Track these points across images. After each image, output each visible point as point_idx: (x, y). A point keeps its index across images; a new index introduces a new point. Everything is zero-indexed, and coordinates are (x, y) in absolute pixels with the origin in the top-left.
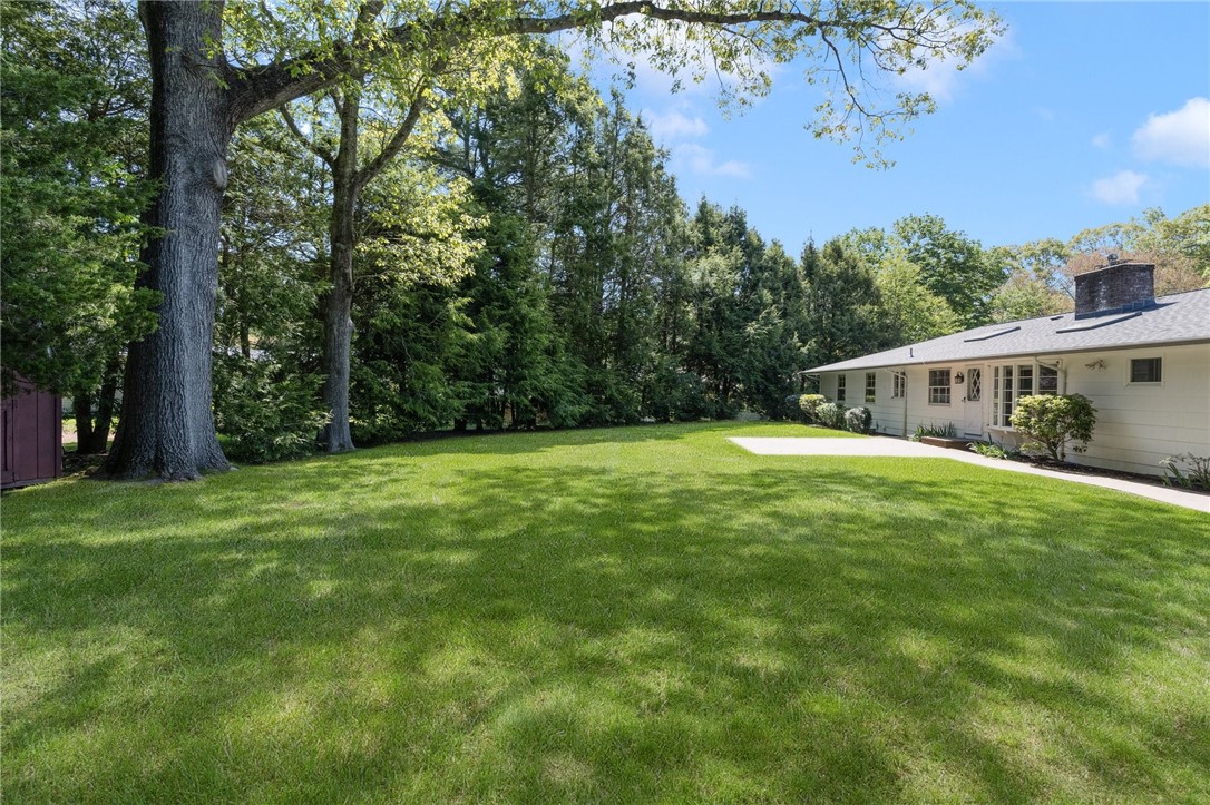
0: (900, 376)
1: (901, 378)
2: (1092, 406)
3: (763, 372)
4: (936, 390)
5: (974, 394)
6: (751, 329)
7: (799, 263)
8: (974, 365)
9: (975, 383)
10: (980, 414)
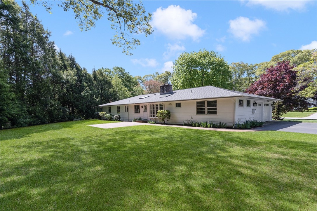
0: (127, 107)
1: (127, 108)
2: (170, 112)
3: (86, 106)
4: (136, 110)
5: (145, 110)
6: (83, 94)
7: (92, 76)
8: (145, 104)
9: (145, 108)
10: (147, 115)
